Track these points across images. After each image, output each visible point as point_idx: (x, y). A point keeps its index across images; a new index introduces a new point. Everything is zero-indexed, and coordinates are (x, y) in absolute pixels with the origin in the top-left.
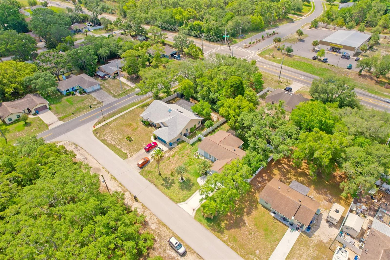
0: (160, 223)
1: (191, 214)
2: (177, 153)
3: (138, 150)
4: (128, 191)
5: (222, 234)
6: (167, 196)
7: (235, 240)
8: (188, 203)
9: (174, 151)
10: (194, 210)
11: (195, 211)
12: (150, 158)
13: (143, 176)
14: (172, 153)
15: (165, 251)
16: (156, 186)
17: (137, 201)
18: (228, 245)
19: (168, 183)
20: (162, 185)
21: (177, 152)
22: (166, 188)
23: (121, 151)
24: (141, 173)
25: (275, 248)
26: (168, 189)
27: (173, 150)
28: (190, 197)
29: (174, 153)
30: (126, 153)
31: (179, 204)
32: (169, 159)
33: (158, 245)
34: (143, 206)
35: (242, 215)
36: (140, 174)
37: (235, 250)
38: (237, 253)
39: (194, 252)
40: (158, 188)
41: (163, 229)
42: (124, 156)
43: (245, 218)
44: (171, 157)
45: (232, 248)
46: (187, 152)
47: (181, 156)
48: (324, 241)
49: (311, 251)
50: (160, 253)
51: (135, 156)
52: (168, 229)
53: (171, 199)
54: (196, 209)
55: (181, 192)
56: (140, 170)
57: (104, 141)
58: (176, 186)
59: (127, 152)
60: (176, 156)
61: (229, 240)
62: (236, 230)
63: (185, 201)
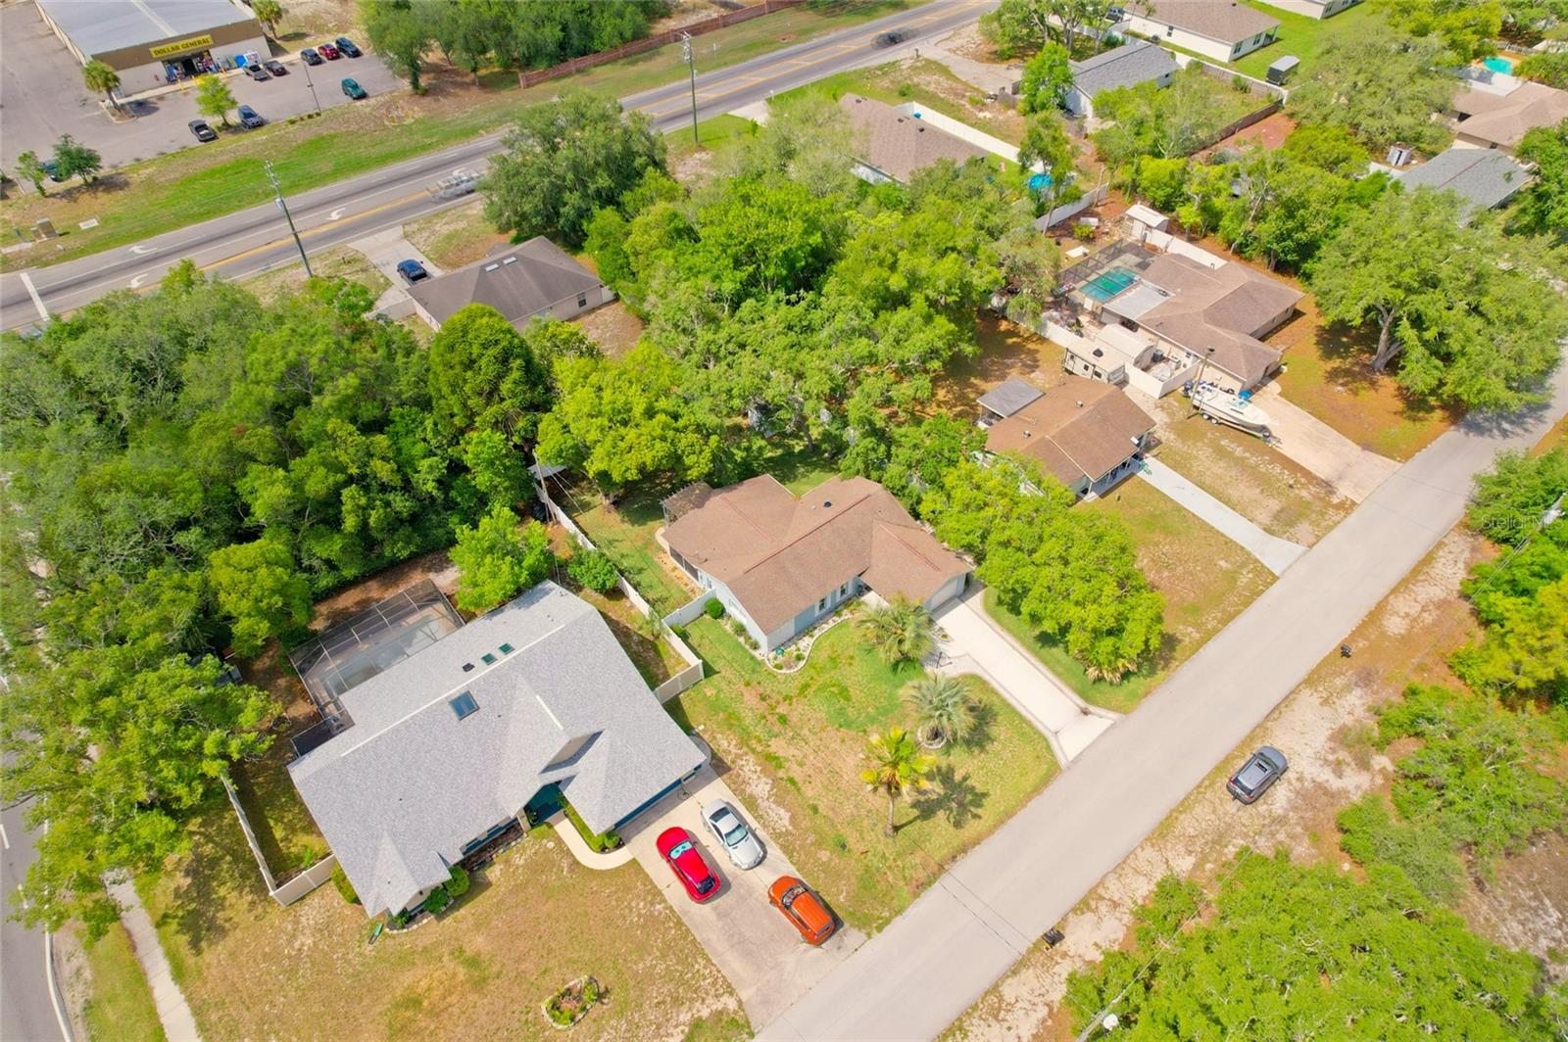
0: (1161, 834)
1: (1105, 723)
2: (753, 743)
3: (686, 947)
4: (995, 989)
5: (1180, 641)
6: (1023, 803)
7: (1196, 609)
8: (1053, 729)
9: (739, 756)
10: (1085, 712)
11: (1092, 708)
12: (765, 879)
13: (899, 912)
14: (748, 766)
15: (1281, 820)
16: (964, 850)
17: (1054, 938)
18: (1216, 631)
19: (947, 798)
20: (958, 824)
21: (744, 742)
22: (979, 811)
24: (872, 924)
26: (979, 798)
27: (728, 760)
28: (1023, 720)
29: (751, 758)
30: (697, 1025)
31: (1063, 762)
32: (792, 781)
33: (1262, 842)
34: (1083, 906)
36: (880, 929)
37: (1229, 618)
38: (1238, 612)
39: (1261, 728)
40: (977, 841)
41: (1187, 824)
42: (724, 1032)
44: (781, 773)
45: (1223, 623)
46: (750, 699)
47: (777, 728)
49: (1200, 454)
50: (1292, 837)
51: (733, 965)
52: (1184, 806)
53: (1037, 790)
54: (1083, 704)
55: (996, 746)
56: (850, 935)
58: (965, 764)
59: (685, 1017)
60: (773, 749)
61: (1198, 627)
63: (1045, 739)
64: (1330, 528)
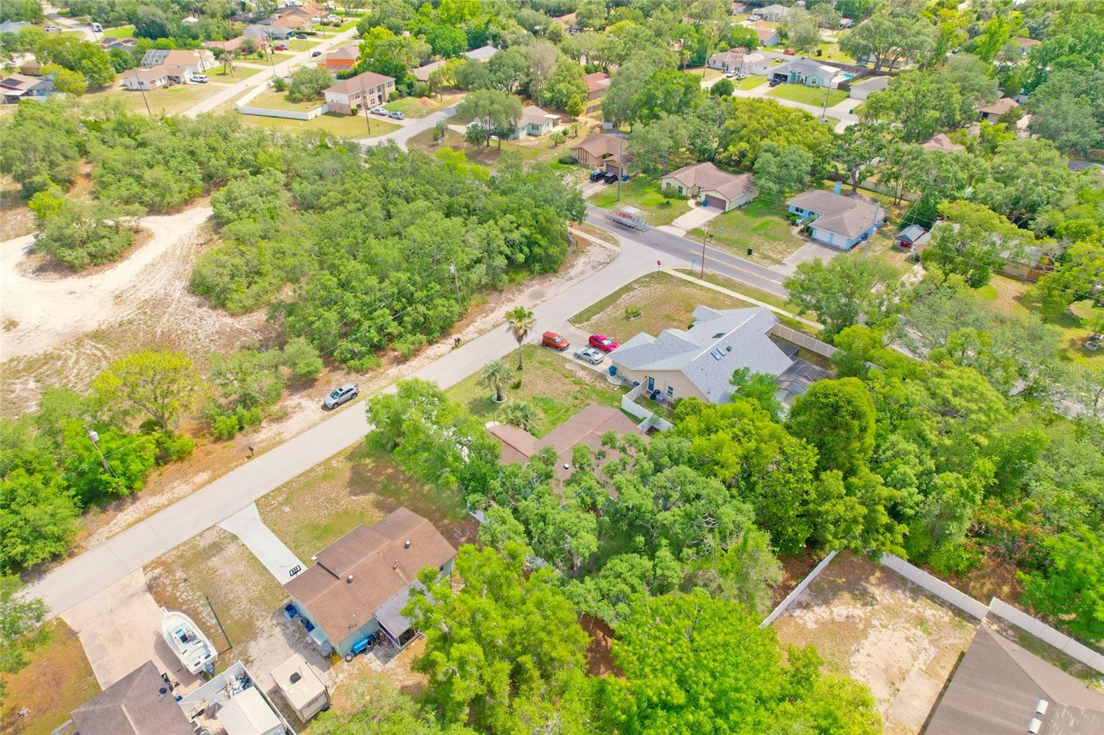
5: (346, 458)
7: (325, 477)
9: (593, 382)
12: (571, 351)
14: (588, 379)
18: (319, 465)
21: (592, 387)
23: (595, 314)
24: (526, 347)
25: (281, 538)
30: (587, 321)
32: (566, 377)
34: (441, 356)
35: (378, 493)
37: (305, 474)
38: (299, 476)
39: (323, 420)
42: (577, 320)
43: (371, 497)
44: (572, 379)
45: (312, 470)
47: (578, 395)
48: (252, 644)
49: (245, 604)
53: (450, 388)
55: (467, 401)
57: (628, 288)
58: (483, 393)
59: (592, 321)
61: (329, 467)
62: (347, 479)
64: (184, 544)
